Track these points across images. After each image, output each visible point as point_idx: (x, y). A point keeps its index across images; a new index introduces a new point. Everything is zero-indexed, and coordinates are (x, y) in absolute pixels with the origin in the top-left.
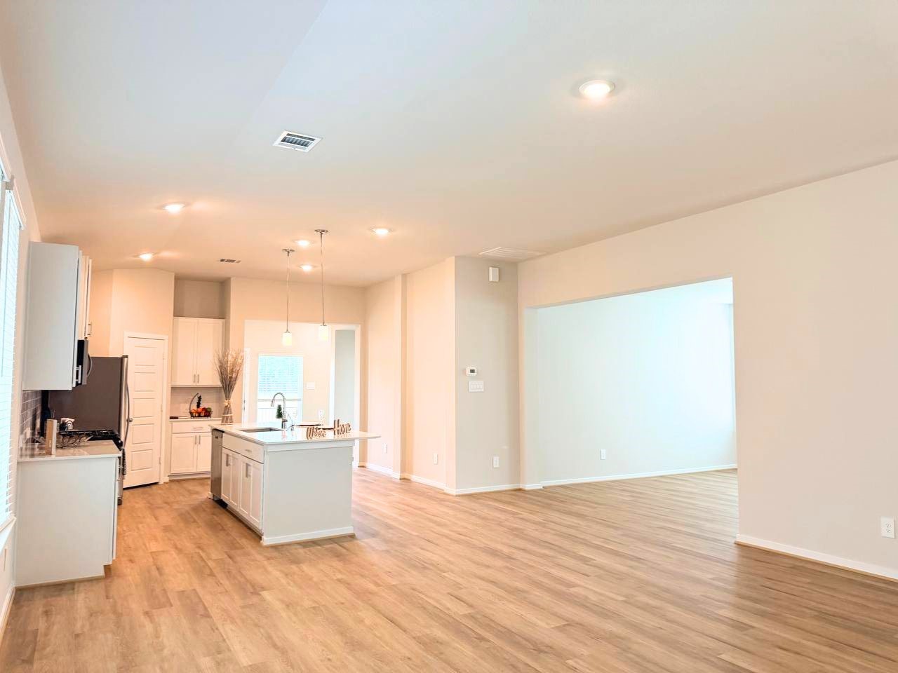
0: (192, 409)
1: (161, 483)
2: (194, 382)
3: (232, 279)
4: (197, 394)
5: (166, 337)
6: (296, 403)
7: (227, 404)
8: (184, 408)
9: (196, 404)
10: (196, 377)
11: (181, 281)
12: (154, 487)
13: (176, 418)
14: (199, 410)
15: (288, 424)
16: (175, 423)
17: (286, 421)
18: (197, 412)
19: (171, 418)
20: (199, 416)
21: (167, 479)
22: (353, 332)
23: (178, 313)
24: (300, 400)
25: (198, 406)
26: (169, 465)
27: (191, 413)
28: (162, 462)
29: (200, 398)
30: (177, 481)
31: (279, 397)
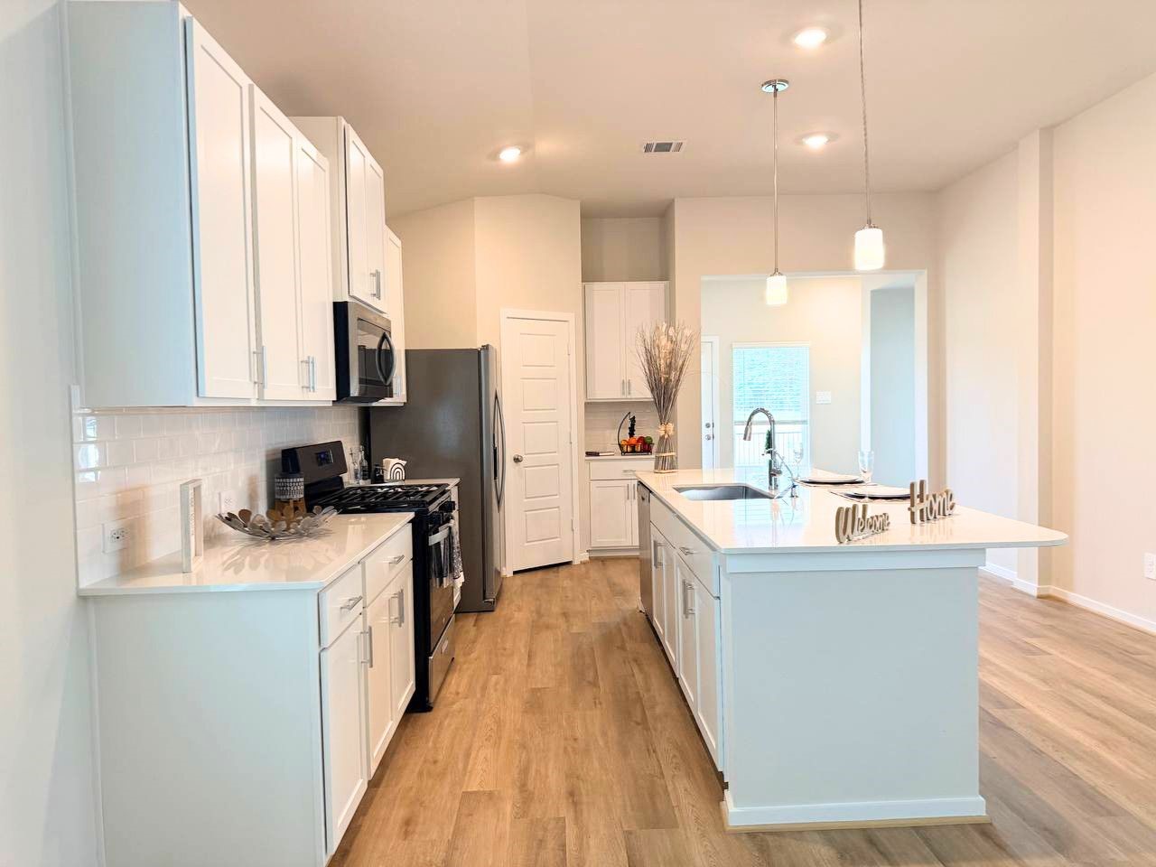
0: (621, 439)
1: (576, 562)
2: (623, 393)
3: (676, 200)
4: (628, 413)
5: (570, 316)
6: (798, 427)
7: (662, 433)
8: (611, 437)
9: (628, 431)
10: (626, 385)
11: (593, 218)
12: (563, 570)
13: (596, 454)
14: (633, 441)
15: (784, 482)
16: (595, 464)
17: (780, 473)
18: (629, 444)
19: (588, 454)
20: (634, 451)
21: (585, 557)
22: (908, 293)
23: (590, 274)
24: (804, 422)
25: (632, 434)
26: (588, 533)
27: (621, 446)
28: (577, 529)
29: (633, 420)
30: (601, 560)
31: (760, 417)
